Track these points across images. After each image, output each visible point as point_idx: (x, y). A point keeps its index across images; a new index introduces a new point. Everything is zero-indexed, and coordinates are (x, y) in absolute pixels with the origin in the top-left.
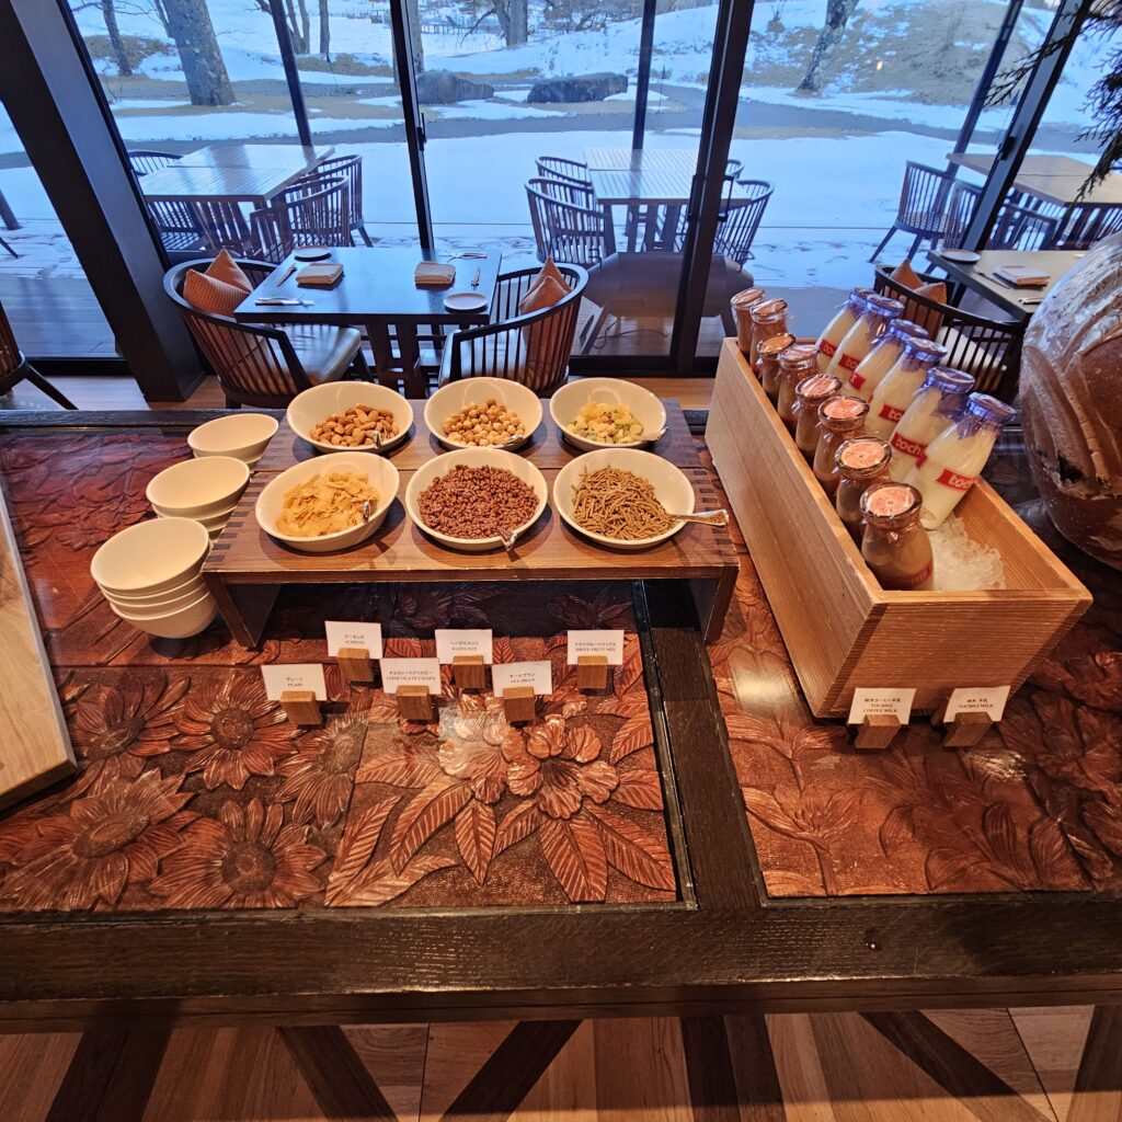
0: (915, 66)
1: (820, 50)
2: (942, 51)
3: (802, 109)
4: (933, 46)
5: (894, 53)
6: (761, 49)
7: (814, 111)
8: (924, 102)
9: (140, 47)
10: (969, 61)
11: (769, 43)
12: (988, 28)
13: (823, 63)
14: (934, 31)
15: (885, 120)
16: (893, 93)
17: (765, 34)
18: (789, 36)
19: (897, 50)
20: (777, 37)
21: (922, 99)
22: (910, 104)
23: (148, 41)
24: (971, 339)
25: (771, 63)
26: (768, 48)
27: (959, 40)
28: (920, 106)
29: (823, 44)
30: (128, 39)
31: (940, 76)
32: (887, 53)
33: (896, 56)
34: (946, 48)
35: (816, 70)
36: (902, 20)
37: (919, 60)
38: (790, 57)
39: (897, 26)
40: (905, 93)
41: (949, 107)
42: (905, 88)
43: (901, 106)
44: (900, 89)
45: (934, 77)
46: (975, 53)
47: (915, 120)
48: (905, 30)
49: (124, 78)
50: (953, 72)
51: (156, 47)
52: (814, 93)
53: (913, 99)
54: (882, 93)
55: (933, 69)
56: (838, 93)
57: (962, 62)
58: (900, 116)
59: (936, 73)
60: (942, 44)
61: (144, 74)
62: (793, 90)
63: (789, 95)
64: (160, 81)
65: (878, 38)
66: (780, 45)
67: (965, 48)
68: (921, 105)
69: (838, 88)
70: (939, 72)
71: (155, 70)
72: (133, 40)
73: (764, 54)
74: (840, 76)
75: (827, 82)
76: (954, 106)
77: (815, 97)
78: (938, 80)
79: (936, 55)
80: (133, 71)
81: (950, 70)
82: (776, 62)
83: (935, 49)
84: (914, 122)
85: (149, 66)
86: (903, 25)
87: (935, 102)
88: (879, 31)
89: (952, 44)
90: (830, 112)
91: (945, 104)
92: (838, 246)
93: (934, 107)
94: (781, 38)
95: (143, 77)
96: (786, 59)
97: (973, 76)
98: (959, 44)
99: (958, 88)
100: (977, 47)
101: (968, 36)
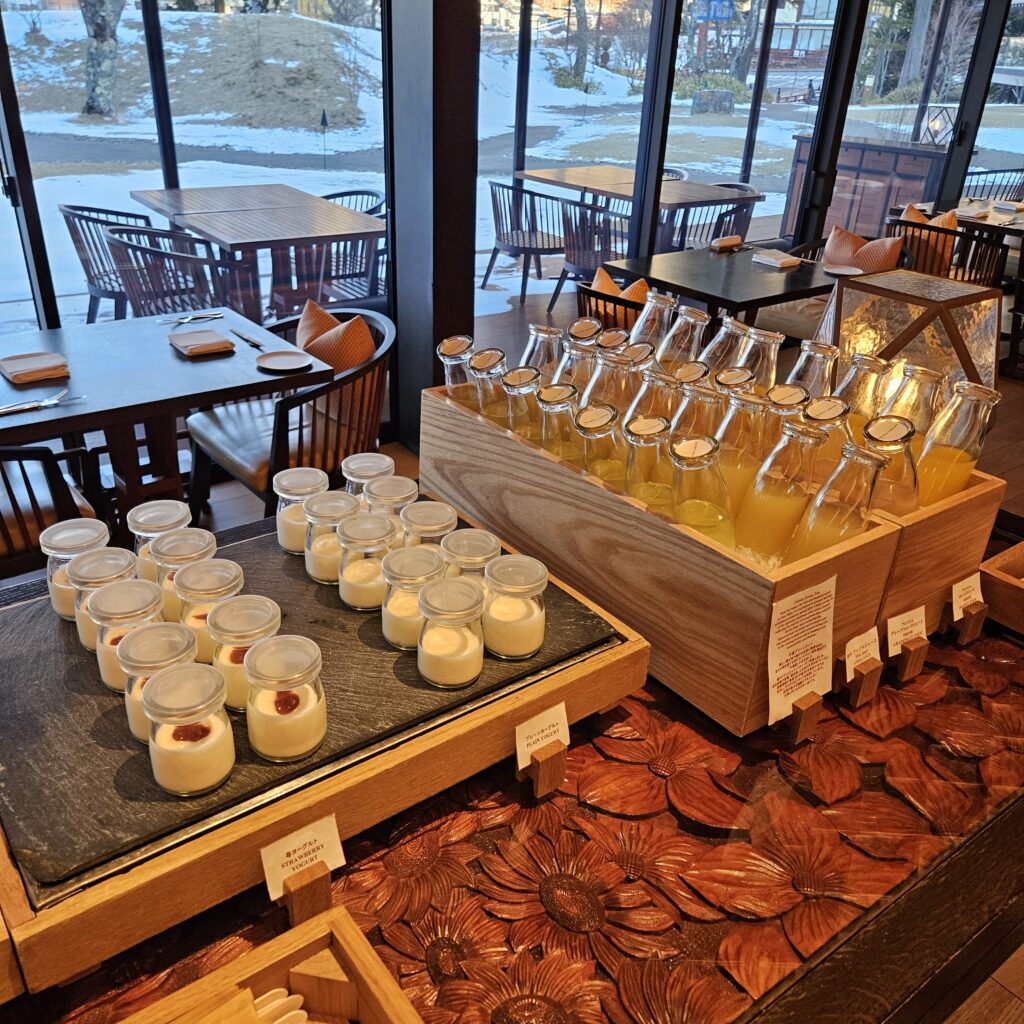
0: (229, 85)
1: (93, 66)
2: (253, 68)
3: (85, 138)
4: (243, 63)
5: (201, 71)
6: (23, 66)
7: (102, 140)
8: (250, 125)
10: (288, 80)
11: (34, 59)
12: (298, 45)
13: (103, 82)
14: (240, 46)
15: (200, 148)
16: (211, 116)
17: (25, 48)
18: (59, 49)
19: (203, 68)
20: (42, 52)
21: (246, 121)
22: (234, 128)
25: (42, 82)
26: (34, 64)
27: (268, 58)
28: (246, 130)
29: (94, 59)
31: (260, 96)
32: (193, 71)
33: (204, 73)
34: (256, 65)
35: (98, 90)
36: (202, 35)
37: (230, 78)
38: (68, 74)
39: (196, 41)
40: (224, 116)
41: (279, 131)
42: (224, 110)
44: (218, 112)
45: (253, 97)
46: (291, 71)
48: (208, 46)
50: (272, 91)
52: (106, 119)
53: (237, 122)
54: (198, 117)
55: (249, 88)
56: (143, 117)
57: (279, 81)
58: (220, 142)
59: (253, 92)
60: (251, 61)
62: (75, 115)
63: (69, 121)
65: (178, 55)
66: (50, 61)
67: (277, 66)
68: (246, 128)
69: (142, 112)
70: (257, 93)
73: (29, 72)
74: (142, 98)
75: (124, 105)
76: (285, 129)
77: (108, 122)
78: (258, 100)
79: (247, 72)
81: (270, 89)
82: (50, 81)
83: (246, 66)
86: (204, 41)
87: (262, 124)
88: (178, 46)
89: (261, 62)
90: (125, 140)
91: (276, 126)
93: (263, 130)
94: (49, 53)
96: (63, 78)
97: (297, 96)
98: (270, 61)
99: (284, 107)
100: (291, 65)
101: (277, 53)
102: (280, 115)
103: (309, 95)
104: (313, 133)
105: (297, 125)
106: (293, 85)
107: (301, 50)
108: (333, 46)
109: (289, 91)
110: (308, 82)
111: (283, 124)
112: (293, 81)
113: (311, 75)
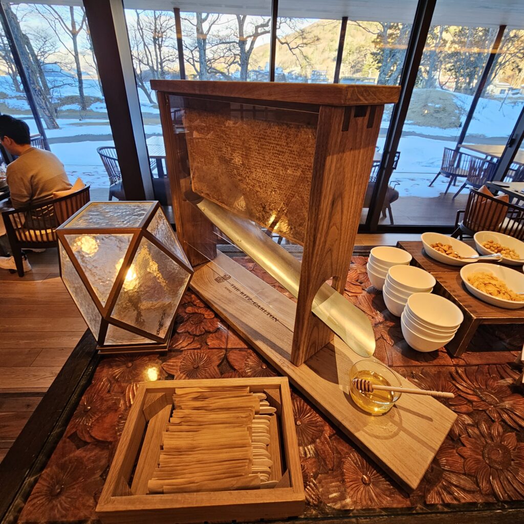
0: (413, 112)
8: (419, 125)
9: (91, 100)
10: (435, 111)
23: (94, 98)
24: (511, 219)
30: (87, 97)
31: (424, 116)
34: (425, 106)
40: (410, 122)
41: (429, 127)
42: (410, 120)
43: (410, 126)
46: (437, 108)
47: (418, 132)
49: (83, 111)
50: (429, 114)
51: (98, 100)
55: (420, 113)
57: (433, 111)
58: (411, 130)
60: (423, 104)
61: (92, 110)
64: (98, 112)
67: (432, 106)
68: (418, 126)
71: (97, 108)
72: (89, 97)
76: (431, 127)
79: (421, 108)
80: (87, 109)
83: (421, 106)
84: (417, 133)
85: (93, 107)
87: (423, 125)
89: (427, 105)
91: (428, 126)
92: (413, 180)
93: (423, 127)
95: (91, 111)
97: (438, 117)
98: (430, 104)
99: (432, 120)
100: (437, 106)
101: (432, 102)
102: (430, 123)
103: (442, 116)
104: (441, 129)
105: (436, 126)
106: (436, 113)
107: (441, 101)
108: (452, 99)
109: (435, 115)
110: (442, 112)
111: (431, 126)
112: (437, 111)
113: (444, 110)
